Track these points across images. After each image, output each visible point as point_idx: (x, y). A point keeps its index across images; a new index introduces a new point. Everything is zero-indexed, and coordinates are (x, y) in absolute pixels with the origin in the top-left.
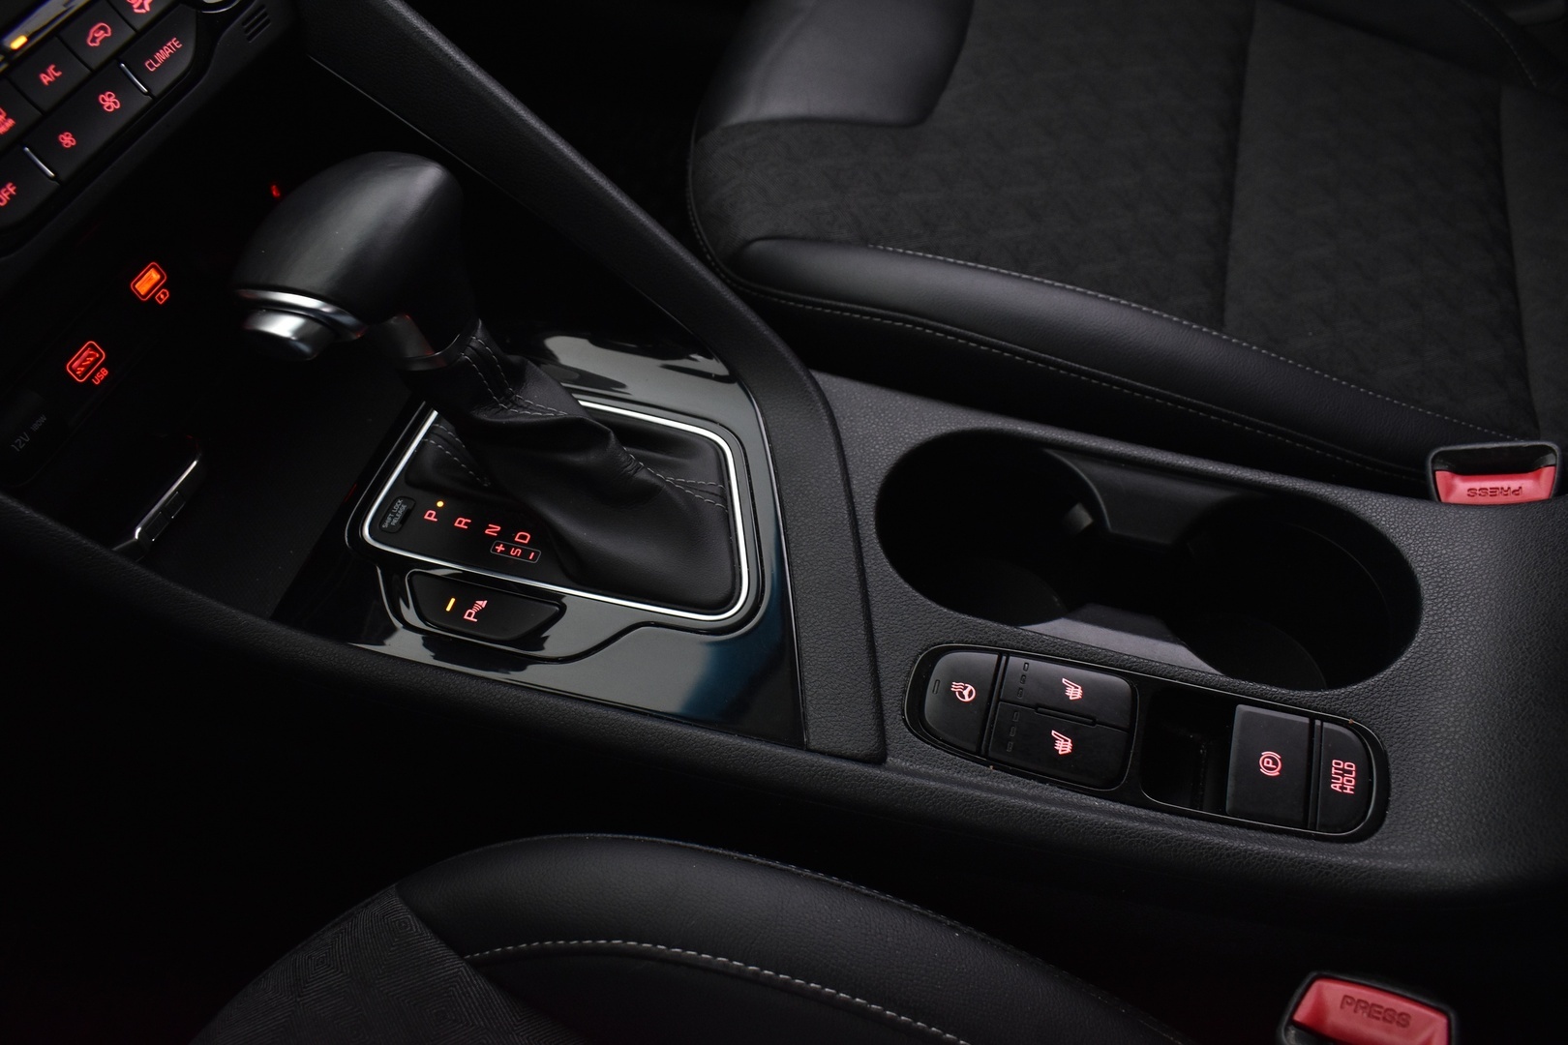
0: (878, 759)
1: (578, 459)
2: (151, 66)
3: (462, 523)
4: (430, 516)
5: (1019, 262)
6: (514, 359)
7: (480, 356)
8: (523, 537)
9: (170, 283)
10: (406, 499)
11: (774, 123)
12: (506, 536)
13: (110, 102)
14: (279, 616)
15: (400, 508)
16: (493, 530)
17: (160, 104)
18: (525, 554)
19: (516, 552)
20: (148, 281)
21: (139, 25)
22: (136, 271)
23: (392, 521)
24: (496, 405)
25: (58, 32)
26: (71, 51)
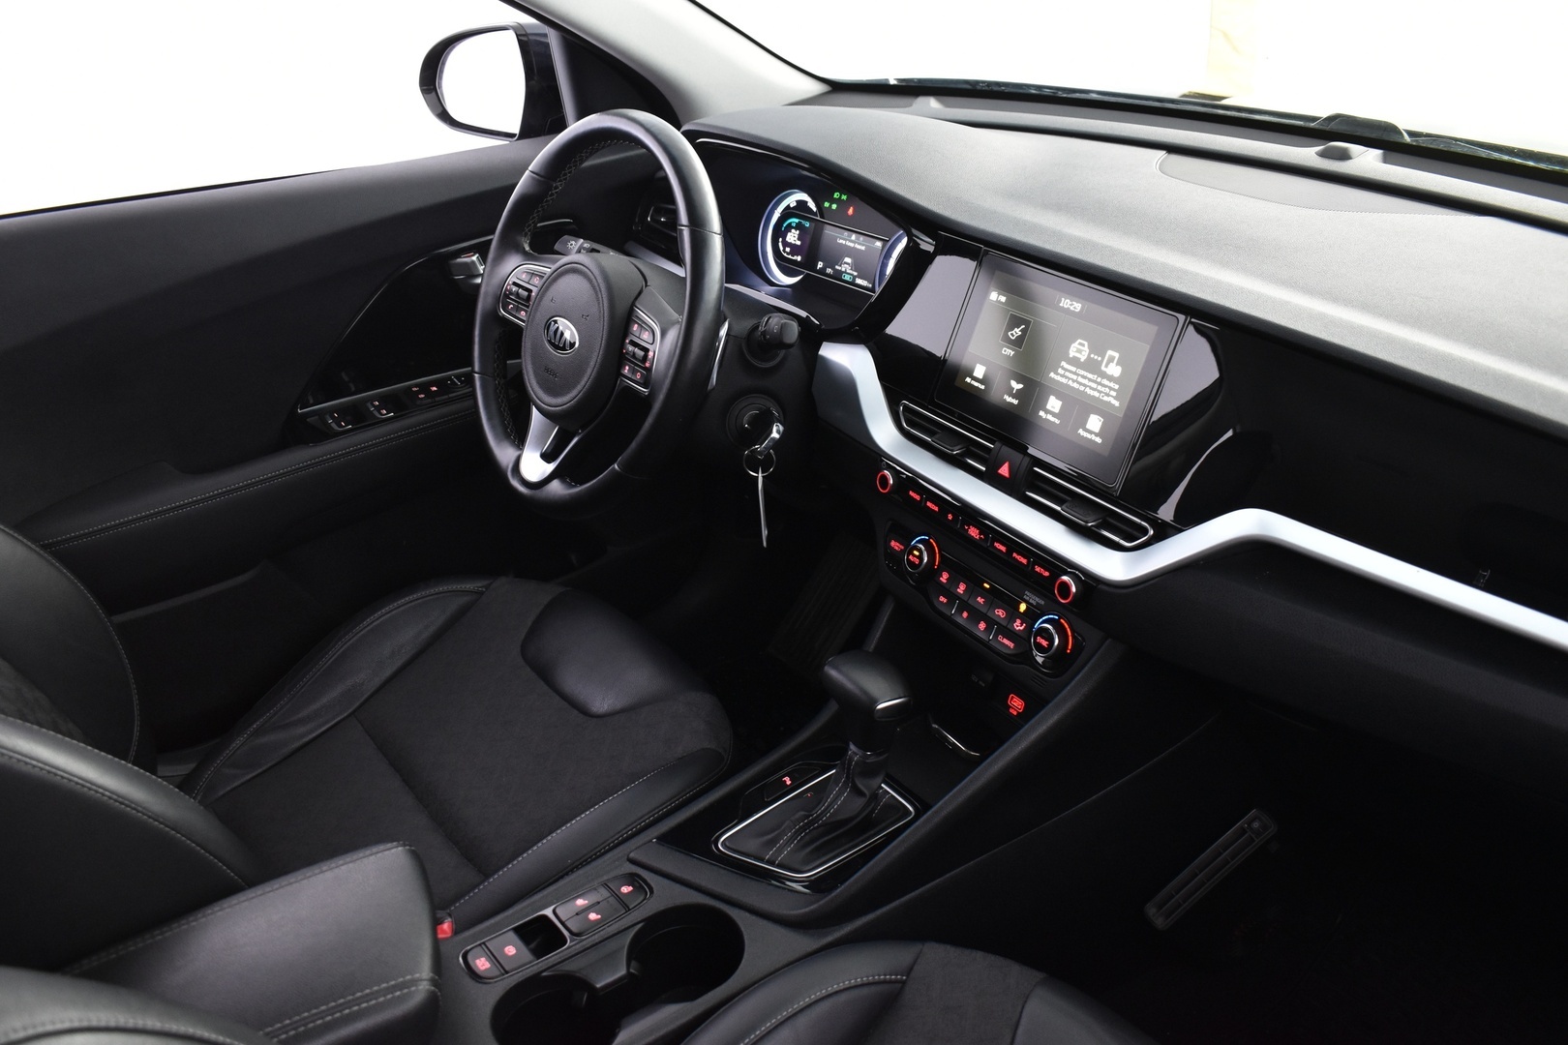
13: (982, 626)
25: (996, 597)
26: (991, 605)
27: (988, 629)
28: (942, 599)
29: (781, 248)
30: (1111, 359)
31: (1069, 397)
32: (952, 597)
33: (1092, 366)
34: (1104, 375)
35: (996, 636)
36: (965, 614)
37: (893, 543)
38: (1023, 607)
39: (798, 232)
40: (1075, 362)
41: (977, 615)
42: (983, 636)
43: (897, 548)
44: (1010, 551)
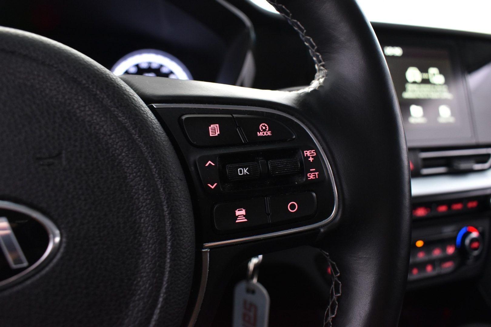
2: (443, 266)
13: (429, 268)
17: (439, 276)
21: (447, 255)
25: (429, 246)
26: (429, 252)
27: (434, 267)
35: (440, 267)
41: (422, 265)
42: (434, 273)
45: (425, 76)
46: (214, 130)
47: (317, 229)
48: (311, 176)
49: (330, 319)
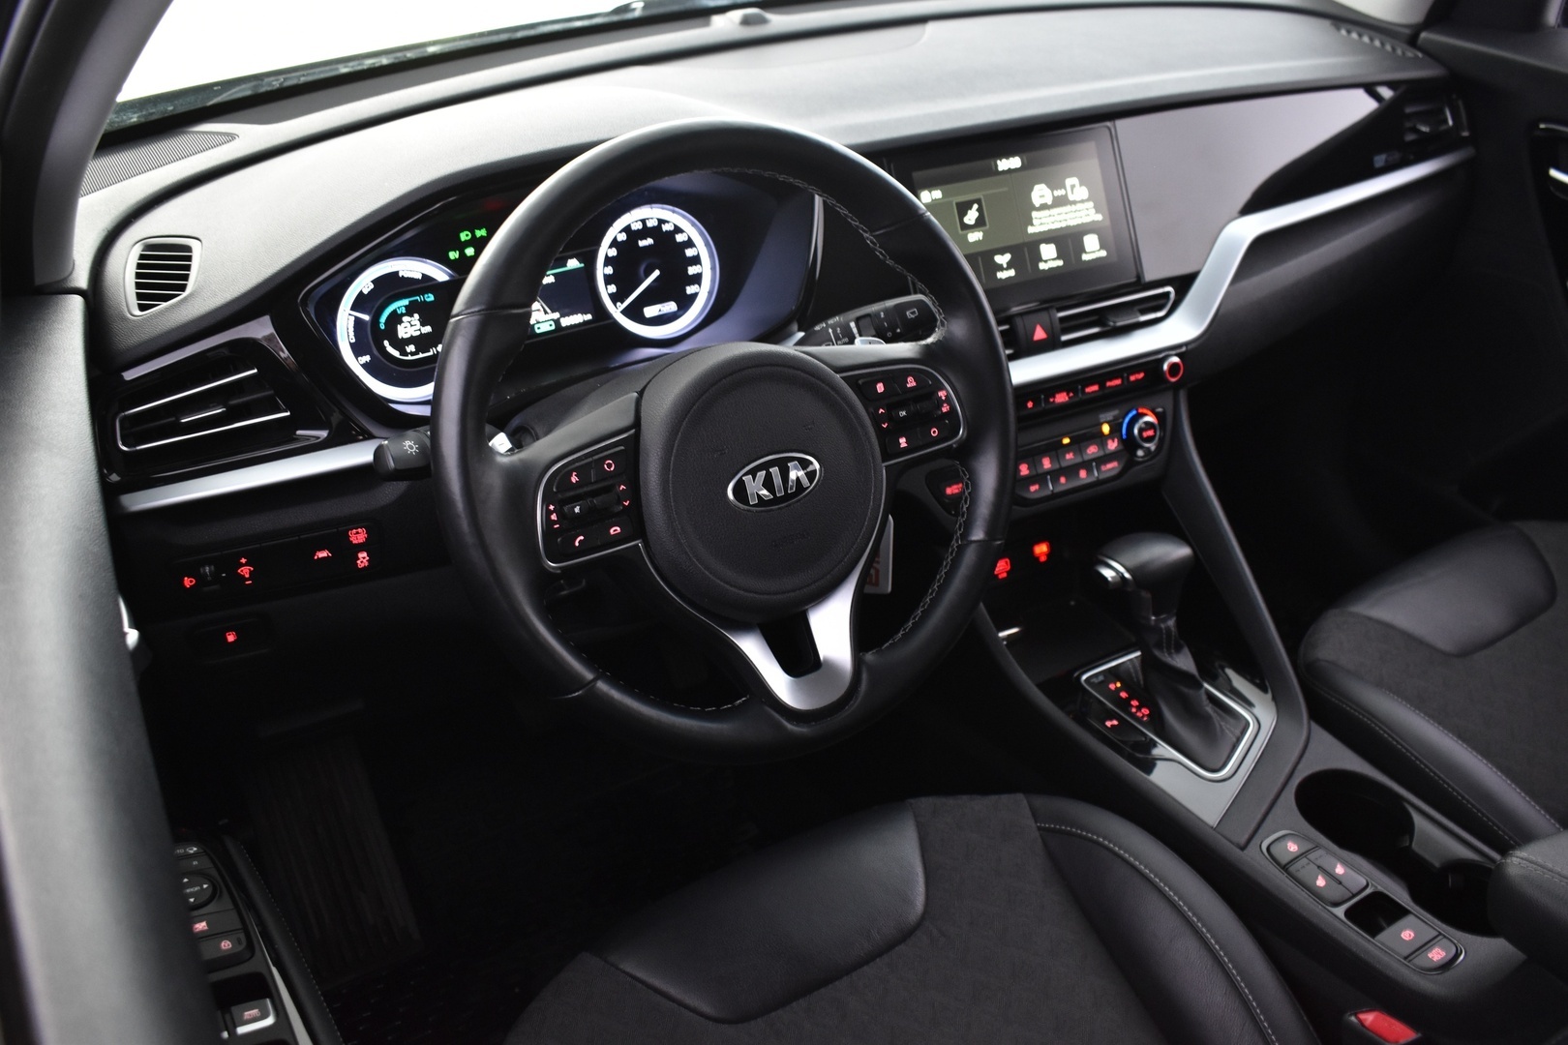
0: (1243, 848)
1: (1185, 690)
2: (1103, 468)
3: (1123, 695)
4: (1112, 686)
5: (1462, 736)
6: (1182, 642)
7: (1168, 629)
8: (1146, 711)
9: (1049, 555)
10: (1105, 676)
11: (1370, 619)
12: (1139, 708)
13: (1083, 474)
14: (1040, 686)
15: (1101, 678)
16: (1135, 703)
17: (1099, 483)
18: (1143, 717)
19: (1139, 714)
20: (1042, 549)
21: (1107, 452)
22: (1039, 542)
23: (1095, 680)
24: (1163, 652)
25: (1079, 442)
26: (1080, 451)
27: (1089, 471)
28: (1033, 488)
29: (396, 353)
30: (1073, 187)
31: (1057, 238)
32: (1039, 478)
33: (1060, 202)
34: (1074, 203)
35: (1098, 470)
36: (1063, 480)
37: (949, 491)
38: (1106, 429)
39: (416, 316)
40: (1044, 207)
41: (1071, 471)
42: (1091, 480)
43: (957, 491)
44: (1102, 386)
45: (1059, 193)
46: (880, 388)
47: (951, 446)
48: (944, 410)
49: (965, 509)
